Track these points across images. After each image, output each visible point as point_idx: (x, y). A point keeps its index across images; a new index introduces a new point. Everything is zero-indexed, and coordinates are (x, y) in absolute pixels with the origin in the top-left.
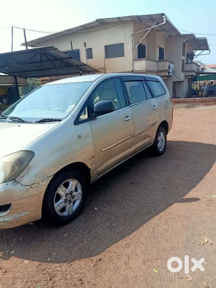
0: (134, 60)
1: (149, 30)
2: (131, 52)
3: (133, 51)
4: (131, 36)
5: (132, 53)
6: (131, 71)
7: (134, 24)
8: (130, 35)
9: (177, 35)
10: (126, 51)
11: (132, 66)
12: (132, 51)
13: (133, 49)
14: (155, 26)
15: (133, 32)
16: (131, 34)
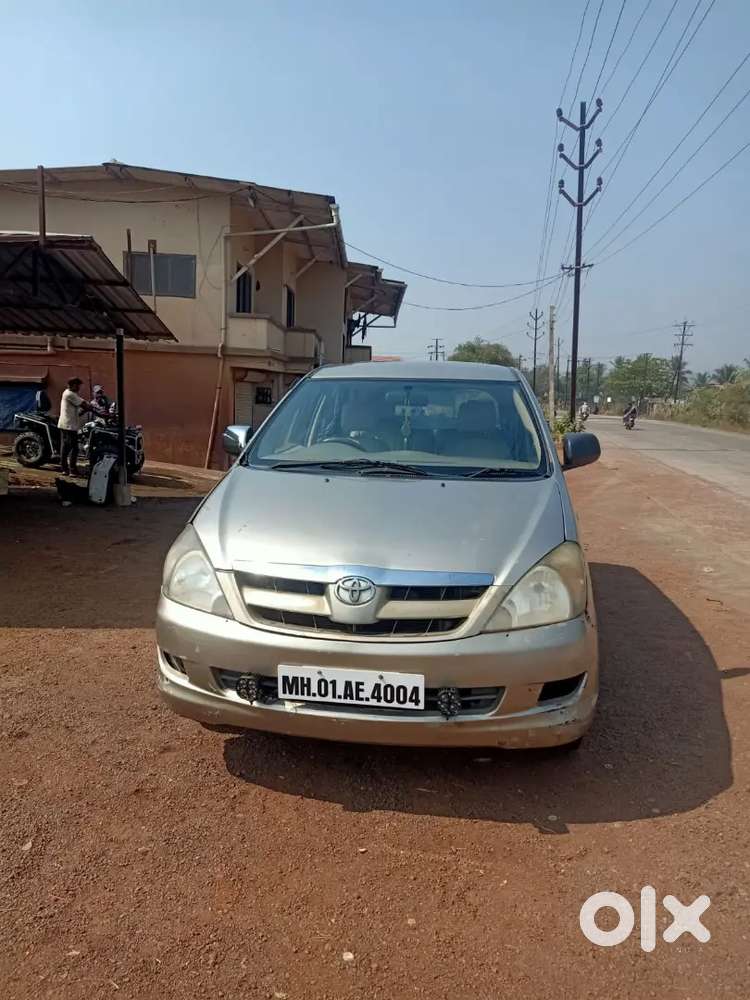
0: (229, 316)
1: (277, 234)
2: (220, 289)
3: (226, 286)
4: (222, 240)
5: (223, 291)
6: (220, 345)
7: (232, 205)
8: (219, 237)
9: (331, 262)
10: (203, 281)
11: (223, 331)
12: (223, 285)
13: (226, 281)
14: (296, 229)
15: (227, 230)
16: (224, 235)
